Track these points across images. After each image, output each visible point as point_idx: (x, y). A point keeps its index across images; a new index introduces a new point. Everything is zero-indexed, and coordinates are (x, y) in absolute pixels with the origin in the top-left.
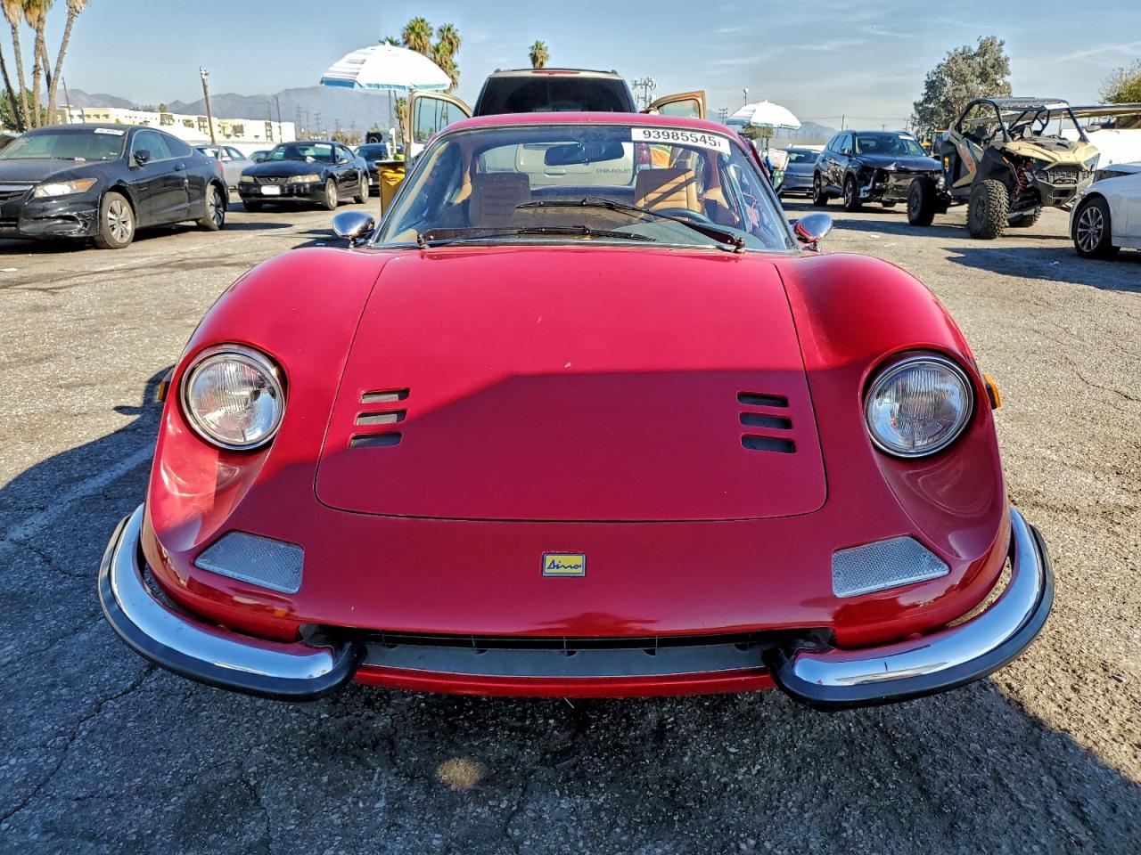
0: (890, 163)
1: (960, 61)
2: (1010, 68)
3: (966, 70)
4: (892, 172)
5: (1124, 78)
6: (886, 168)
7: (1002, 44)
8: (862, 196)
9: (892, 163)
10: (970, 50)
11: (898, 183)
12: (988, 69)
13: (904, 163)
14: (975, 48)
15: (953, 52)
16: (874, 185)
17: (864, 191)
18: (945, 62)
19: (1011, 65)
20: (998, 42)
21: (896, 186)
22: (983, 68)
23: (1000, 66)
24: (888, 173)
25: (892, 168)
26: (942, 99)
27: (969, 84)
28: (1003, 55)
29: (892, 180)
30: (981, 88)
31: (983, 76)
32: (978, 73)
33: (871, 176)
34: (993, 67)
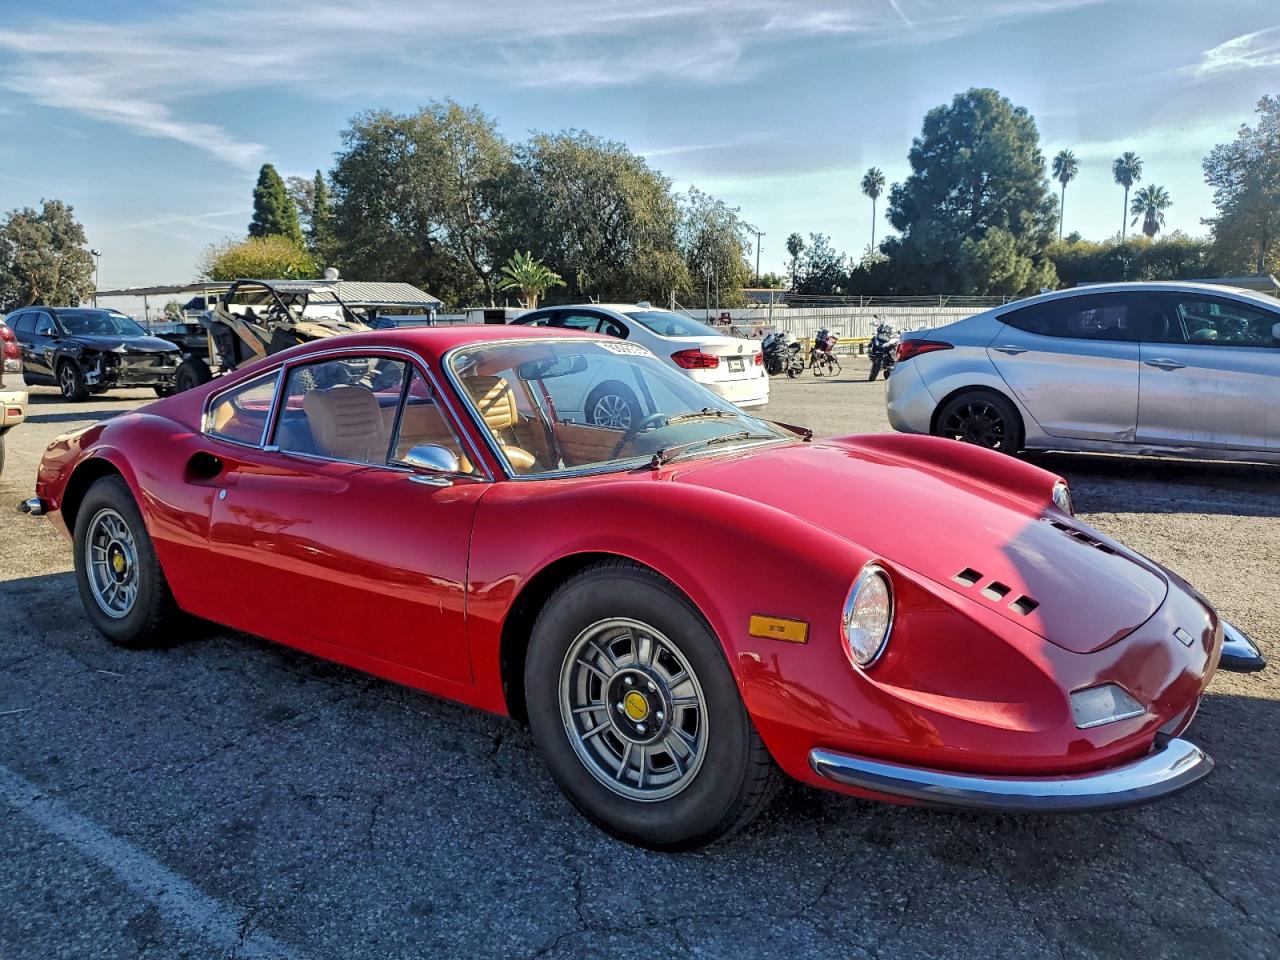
0: (118, 344)
1: (24, 224)
2: (87, 235)
3: (34, 234)
4: (122, 354)
5: (217, 254)
6: (116, 350)
7: (70, 209)
8: (90, 382)
9: (121, 344)
10: (33, 213)
11: (131, 367)
12: (61, 235)
13: (134, 343)
14: (40, 211)
15: (12, 213)
16: (103, 370)
17: (92, 377)
18: (6, 224)
19: (87, 232)
20: (65, 208)
21: (130, 370)
22: (54, 234)
23: (75, 232)
24: (118, 356)
25: (121, 350)
26: (11, 265)
27: (42, 250)
28: (74, 222)
29: (124, 364)
30: (56, 255)
31: (57, 242)
32: (49, 239)
33: (97, 360)
34: (66, 233)
